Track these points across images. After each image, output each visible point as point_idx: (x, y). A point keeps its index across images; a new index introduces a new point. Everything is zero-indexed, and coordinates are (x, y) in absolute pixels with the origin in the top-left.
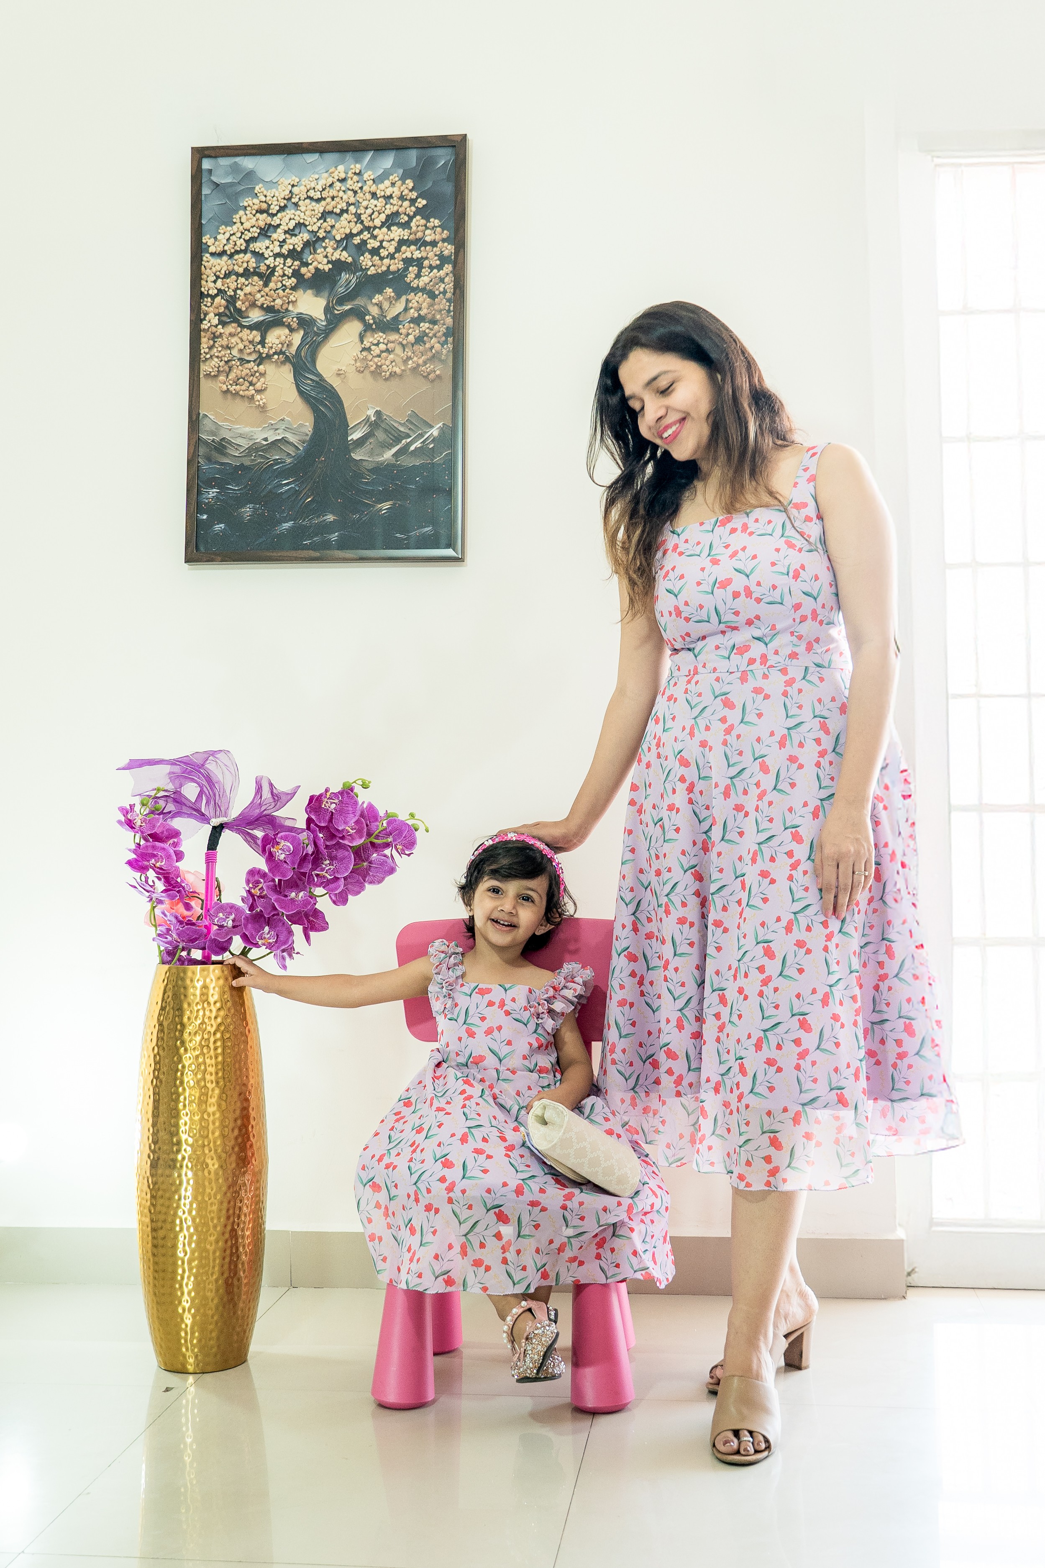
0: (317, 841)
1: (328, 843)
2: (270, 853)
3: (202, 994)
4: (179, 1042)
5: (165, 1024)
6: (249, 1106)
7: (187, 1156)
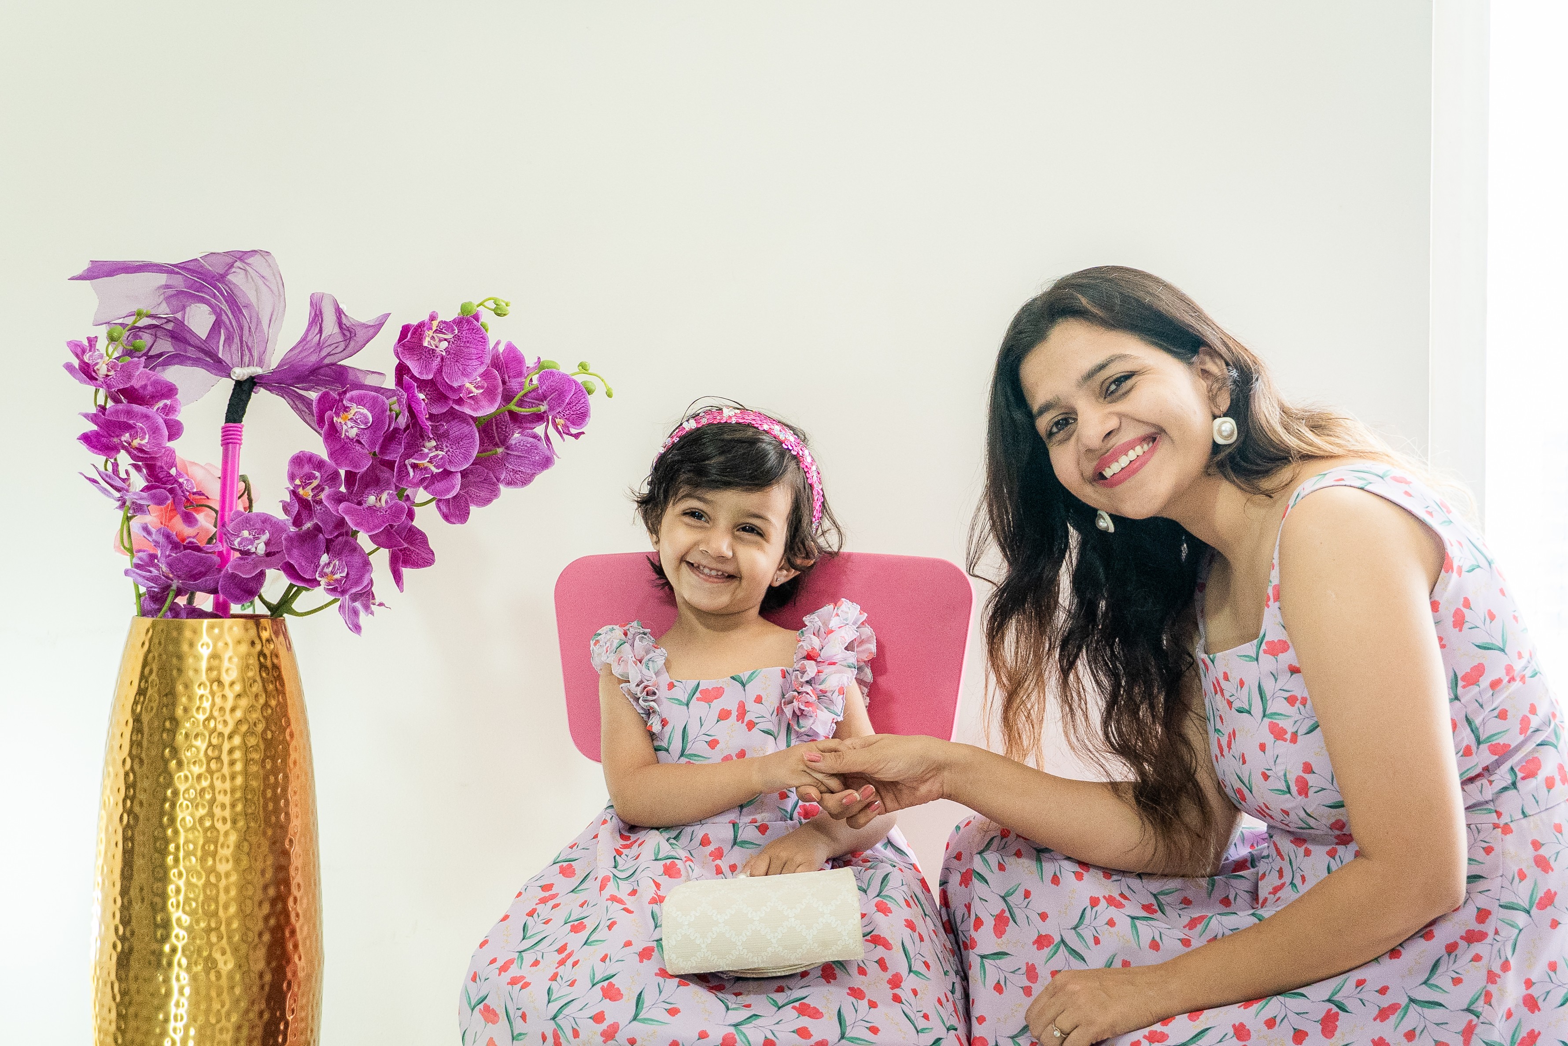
0: (413, 405)
1: (434, 411)
2: (332, 425)
3: (210, 669)
4: (167, 751)
5: (145, 719)
6: (289, 864)
7: (180, 945)
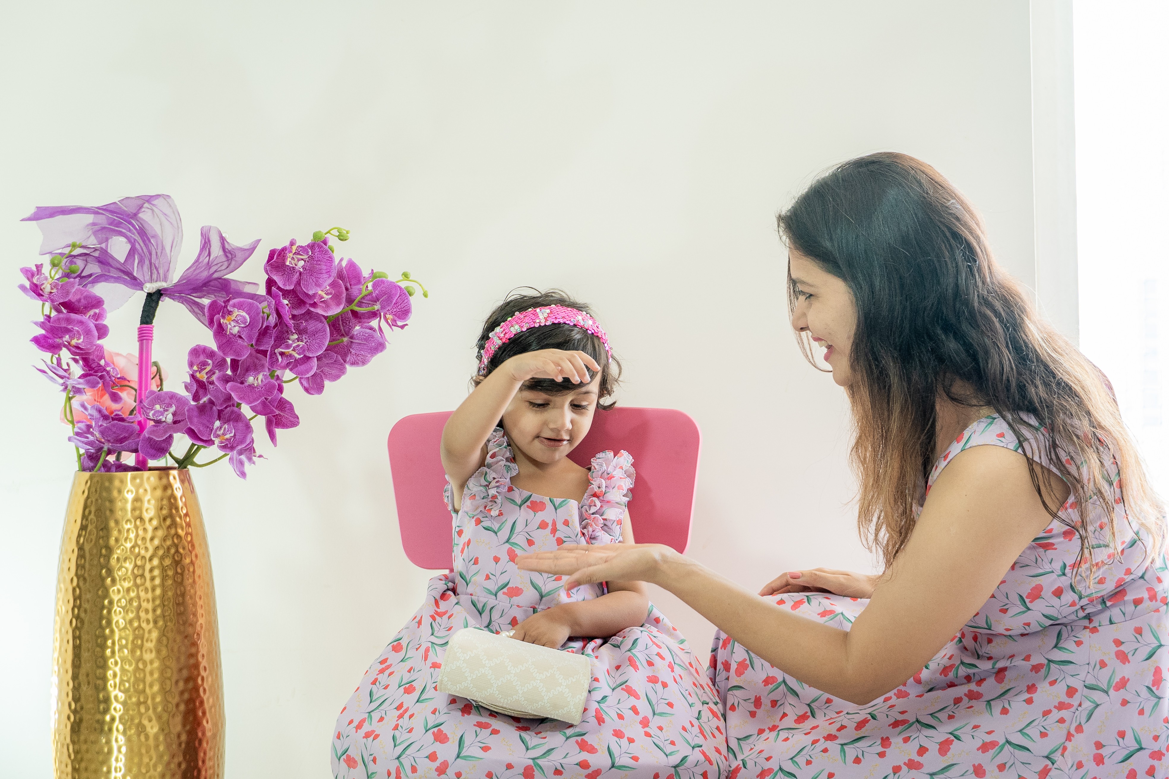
0: (280, 309)
1: (296, 312)
2: (220, 325)
3: (134, 509)
4: (104, 571)
5: (87, 548)
6: (198, 652)
7: (117, 715)
